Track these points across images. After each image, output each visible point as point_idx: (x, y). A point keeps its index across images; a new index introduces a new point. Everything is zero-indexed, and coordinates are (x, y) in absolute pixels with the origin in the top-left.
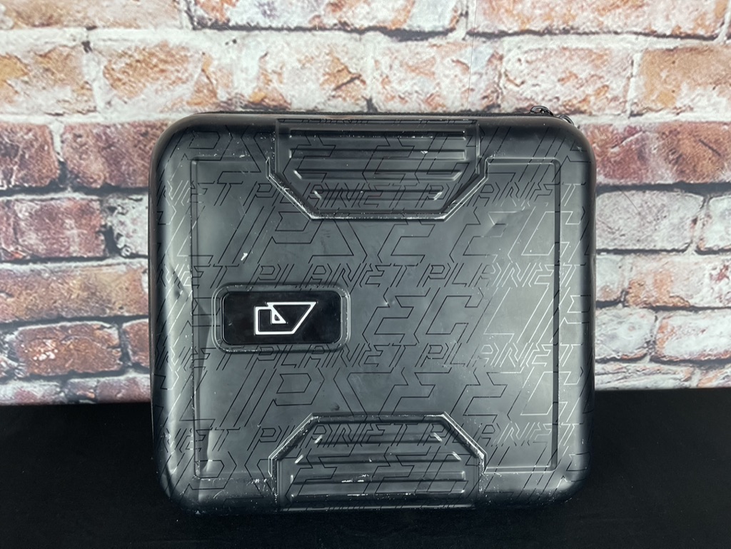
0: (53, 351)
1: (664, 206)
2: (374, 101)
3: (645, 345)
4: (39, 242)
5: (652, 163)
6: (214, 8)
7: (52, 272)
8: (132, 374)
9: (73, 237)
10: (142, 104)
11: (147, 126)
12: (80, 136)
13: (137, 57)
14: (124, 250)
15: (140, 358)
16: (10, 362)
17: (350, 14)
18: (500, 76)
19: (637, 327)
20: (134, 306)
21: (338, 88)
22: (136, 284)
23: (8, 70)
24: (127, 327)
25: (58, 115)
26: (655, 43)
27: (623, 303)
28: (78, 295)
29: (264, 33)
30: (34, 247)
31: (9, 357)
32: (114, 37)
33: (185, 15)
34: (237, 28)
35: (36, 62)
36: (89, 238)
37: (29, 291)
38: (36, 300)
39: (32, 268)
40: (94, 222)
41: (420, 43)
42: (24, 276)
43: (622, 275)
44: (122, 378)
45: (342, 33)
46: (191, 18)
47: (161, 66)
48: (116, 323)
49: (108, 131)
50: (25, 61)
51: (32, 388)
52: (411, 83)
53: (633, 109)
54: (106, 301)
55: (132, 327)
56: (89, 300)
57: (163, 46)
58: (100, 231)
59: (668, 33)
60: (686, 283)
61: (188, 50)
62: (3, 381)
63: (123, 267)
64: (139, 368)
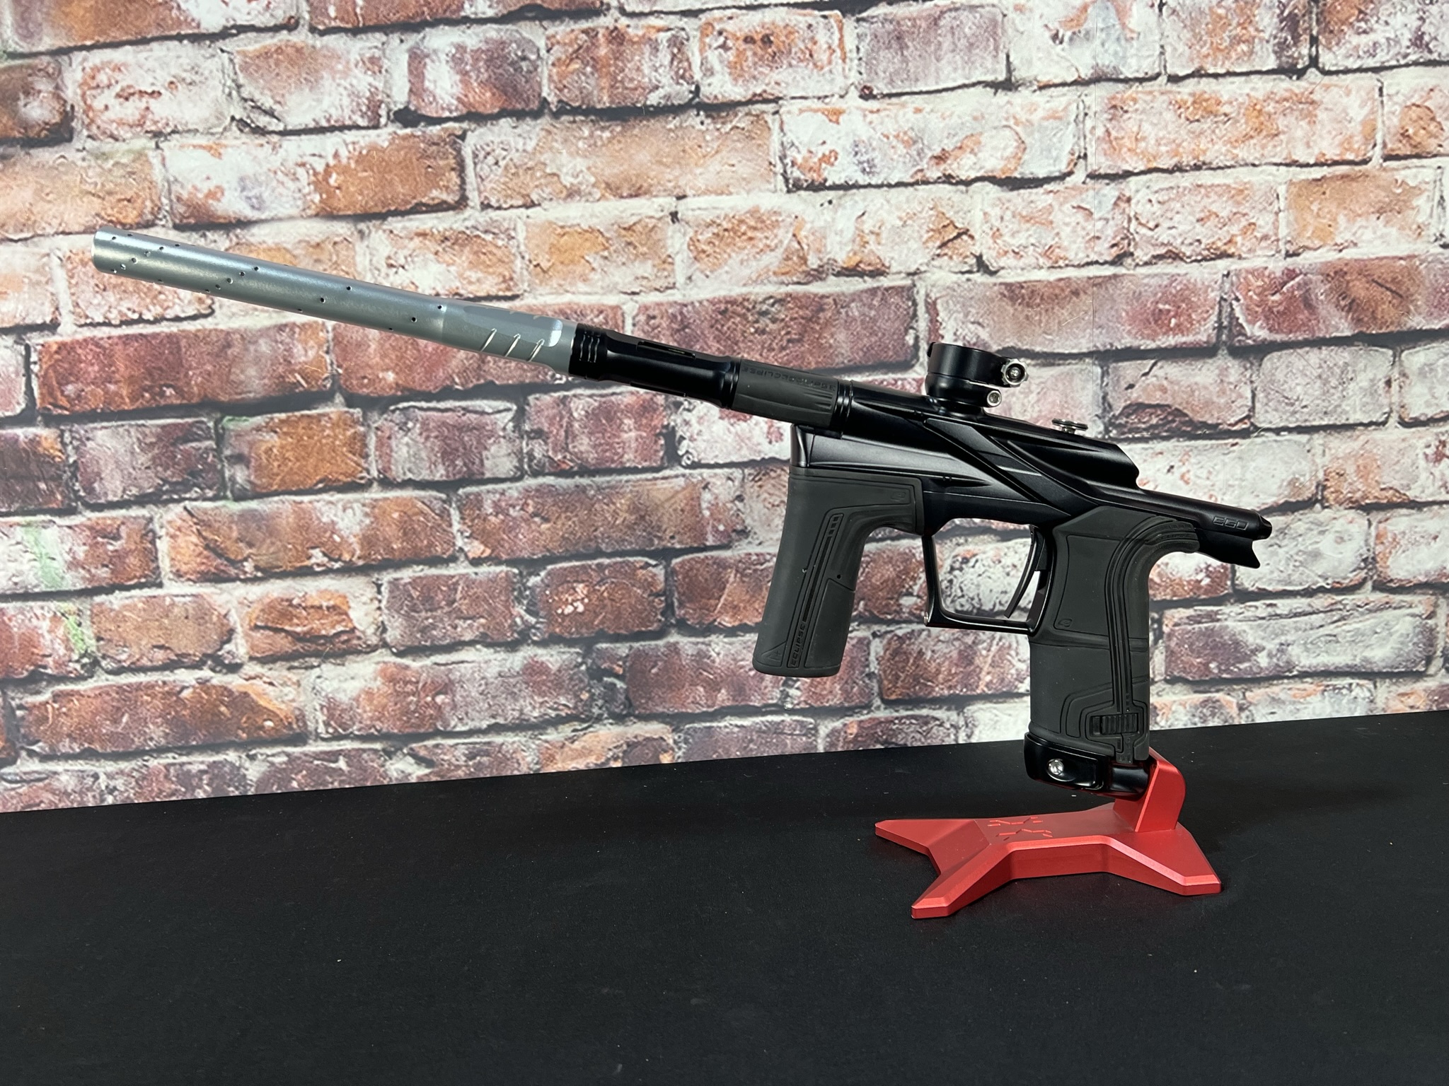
0: (583, 600)
1: (1346, 364)
2: (984, 258)
3: (1362, 565)
4: (590, 449)
5: (1322, 311)
6: (811, 169)
7: (599, 489)
8: (674, 638)
9: (630, 442)
10: (725, 277)
11: (727, 302)
12: (654, 317)
13: (725, 225)
14: (685, 458)
16: (527, 617)
17: (955, 166)
18: (1130, 220)
19: (1346, 538)
20: (688, 535)
21: (943, 245)
22: (695, 503)
23: (588, 244)
24: (676, 564)
25: (634, 293)
26: (1299, 174)
27: (1320, 502)
28: (625, 520)
29: (862, 191)
30: (585, 455)
31: (528, 611)
32: (703, 206)
33: (780, 178)
34: (835, 187)
35: (619, 236)
36: (647, 442)
37: (569, 514)
38: (575, 526)
39: (578, 484)
40: (655, 422)
41: (1034, 191)
42: (567, 493)
43: (1314, 462)
44: (661, 643)
45: (947, 186)
46: (787, 180)
47: (750, 234)
48: (664, 558)
49: (685, 310)
50: (607, 235)
51: (548, 657)
52: (1027, 234)
53: (1288, 246)
54: (656, 528)
55: (682, 564)
56: (636, 527)
57: (754, 212)
58: (660, 434)
59: (1312, 162)
60: (1397, 468)
61: (780, 214)
62: (512, 646)
63: (681, 481)
64: (684, 627)
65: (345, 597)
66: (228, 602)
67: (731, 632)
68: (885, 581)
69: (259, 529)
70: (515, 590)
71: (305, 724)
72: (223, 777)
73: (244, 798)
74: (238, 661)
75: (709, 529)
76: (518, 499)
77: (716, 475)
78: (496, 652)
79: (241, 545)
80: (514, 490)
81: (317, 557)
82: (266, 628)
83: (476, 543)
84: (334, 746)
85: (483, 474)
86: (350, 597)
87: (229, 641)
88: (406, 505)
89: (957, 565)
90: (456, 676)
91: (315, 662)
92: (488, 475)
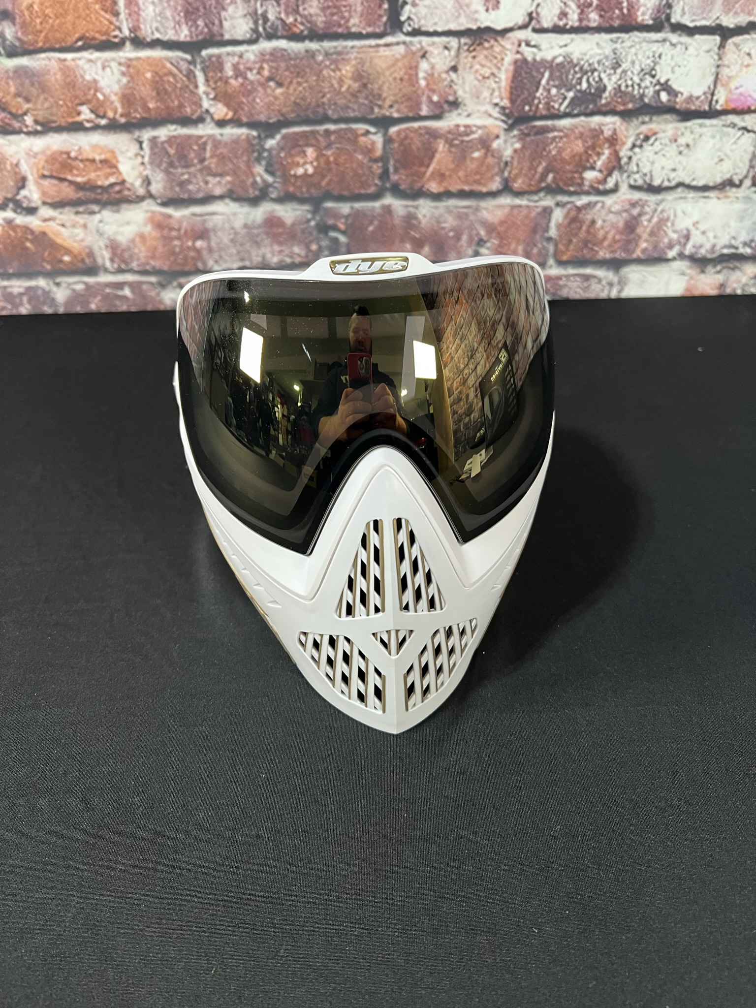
0: (312, 163)
4: (318, 11)
7: (327, 54)
8: (388, 200)
9: (356, 5)
14: (406, 25)
15: (401, 178)
16: (266, 176)
20: (405, 104)
22: (413, 72)
24: (394, 133)
28: (349, 87)
30: (314, 18)
31: (267, 171)
36: (372, 5)
37: (300, 80)
38: (305, 92)
39: (307, 48)
42: (298, 58)
44: (377, 204)
48: (383, 126)
51: (284, 213)
54: (377, 97)
55: (399, 133)
56: (359, 95)
62: (254, 202)
63: (401, 49)
64: (397, 191)
65: (113, 152)
66: (17, 153)
67: (437, 197)
68: (574, 156)
69: (32, 85)
70: (254, 150)
71: (95, 260)
72: (38, 298)
73: (55, 316)
74: (33, 205)
75: (424, 99)
76: (255, 62)
77: (434, 43)
78: (242, 206)
79: (19, 100)
80: (251, 52)
81: (86, 114)
82: (52, 177)
83: (220, 106)
84: (120, 278)
85: (222, 35)
86: (118, 153)
87: (23, 187)
88: (157, 65)
89: (638, 143)
90: (210, 225)
91: (96, 208)
92: (227, 37)
